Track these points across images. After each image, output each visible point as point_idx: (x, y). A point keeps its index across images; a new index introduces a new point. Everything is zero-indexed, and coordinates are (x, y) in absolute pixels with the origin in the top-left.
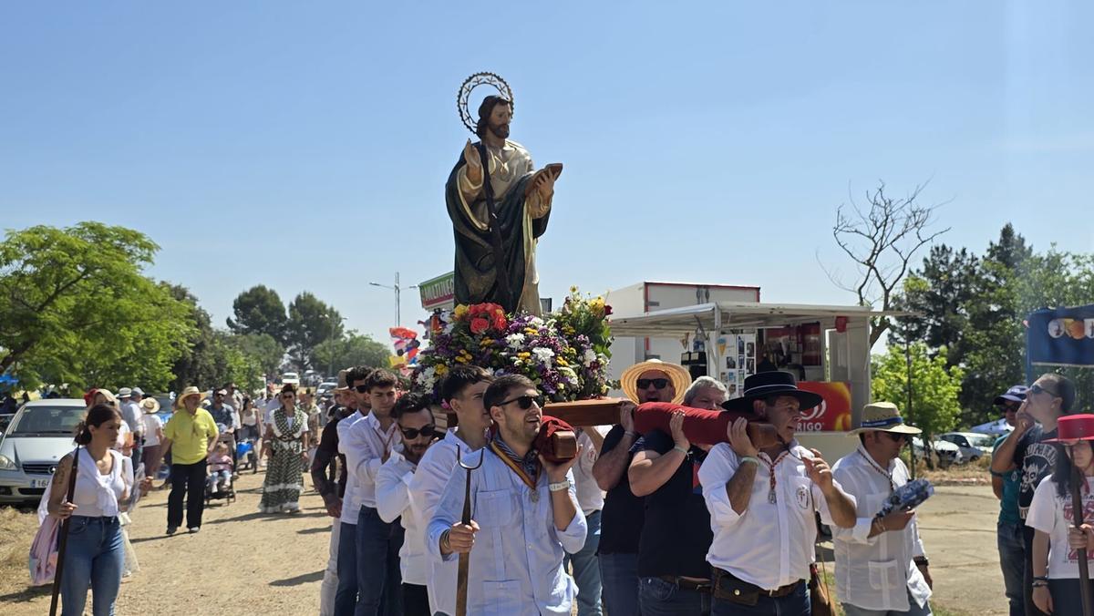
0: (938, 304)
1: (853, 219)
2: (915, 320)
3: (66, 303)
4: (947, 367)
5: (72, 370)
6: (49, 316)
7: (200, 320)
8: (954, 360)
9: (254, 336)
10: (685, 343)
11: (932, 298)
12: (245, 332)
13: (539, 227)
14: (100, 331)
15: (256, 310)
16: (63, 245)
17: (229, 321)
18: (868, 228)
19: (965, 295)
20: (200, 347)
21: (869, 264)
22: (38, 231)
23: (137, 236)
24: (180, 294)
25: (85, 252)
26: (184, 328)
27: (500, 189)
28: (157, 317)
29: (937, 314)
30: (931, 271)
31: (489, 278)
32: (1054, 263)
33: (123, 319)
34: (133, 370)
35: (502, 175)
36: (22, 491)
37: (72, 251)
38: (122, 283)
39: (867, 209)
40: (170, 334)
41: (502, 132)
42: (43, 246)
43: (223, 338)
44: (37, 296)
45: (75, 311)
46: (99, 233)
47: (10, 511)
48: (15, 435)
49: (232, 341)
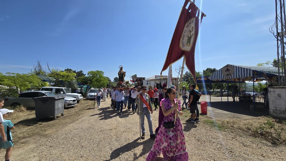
0: (187, 77)
1: (177, 69)
2: (184, 79)
3: (95, 79)
4: (187, 84)
5: (96, 86)
6: (93, 80)
7: (110, 80)
8: (188, 83)
9: (116, 82)
10: (159, 82)
11: (186, 77)
12: (115, 82)
13: (125, 76)
14: (98, 82)
15: (116, 80)
16: (94, 73)
17: (113, 81)
18: (179, 69)
19: (189, 76)
20: (110, 83)
21: (179, 73)
22: (92, 71)
23: (102, 72)
24: (108, 78)
25: (97, 73)
26: (108, 81)
27: (122, 73)
28: (104, 80)
29: (187, 78)
30: (186, 74)
31: (121, 80)
32: (199, 73)
33: (101, 80)
34: (102, 86)
35: (122, 72)
36: (90, 98)
37: (95, 73)
38: (100, 77)
39: (178, 67)
40: (106, 82)
41: (122, 70)
42: (93, 73)
43: (112, 82)
44: (92, 78)
45: (96, 80)
46: (98, 71)
47: (89, 100)
48: (89, 92)
49: (114, 83)
